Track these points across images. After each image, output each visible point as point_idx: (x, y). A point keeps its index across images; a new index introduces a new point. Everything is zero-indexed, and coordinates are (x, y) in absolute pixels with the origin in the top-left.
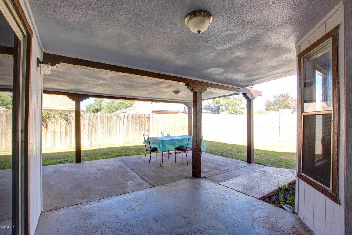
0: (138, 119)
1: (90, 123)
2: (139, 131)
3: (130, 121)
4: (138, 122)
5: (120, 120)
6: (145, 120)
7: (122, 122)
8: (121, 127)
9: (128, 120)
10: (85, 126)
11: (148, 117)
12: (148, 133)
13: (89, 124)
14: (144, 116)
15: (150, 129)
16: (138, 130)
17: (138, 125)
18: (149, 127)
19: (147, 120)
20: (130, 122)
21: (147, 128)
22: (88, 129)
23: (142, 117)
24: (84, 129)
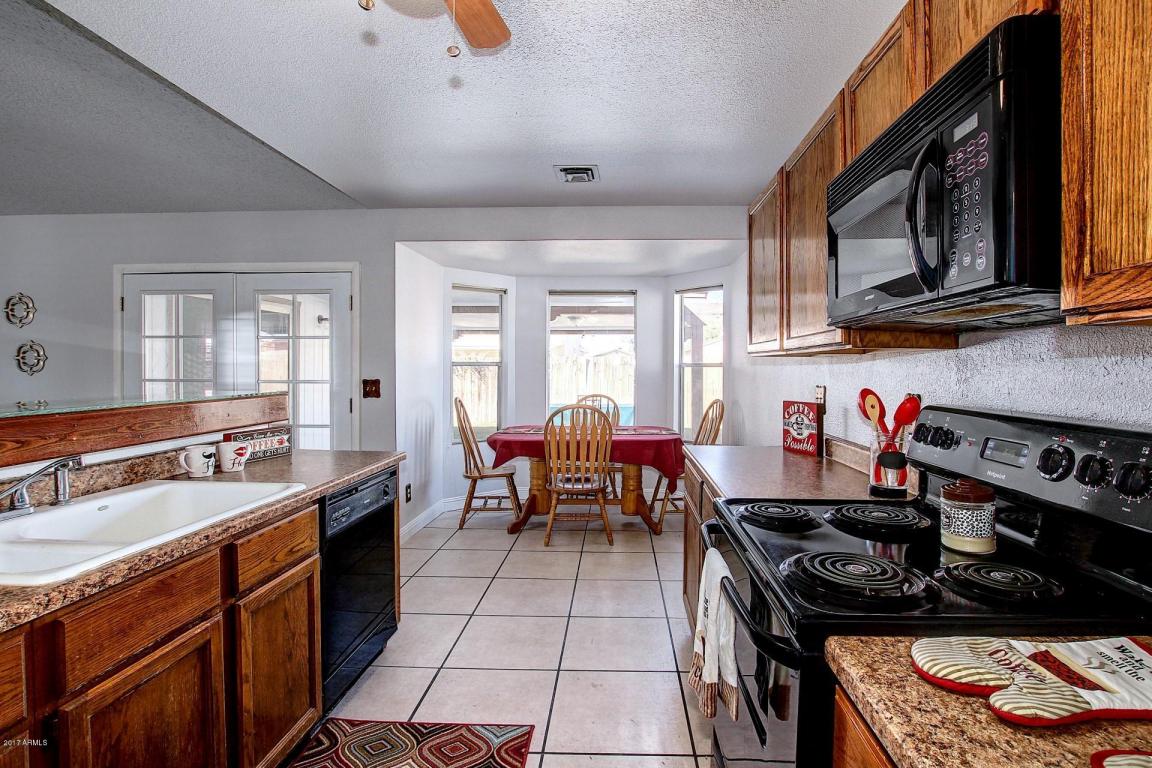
1: (474, 375)
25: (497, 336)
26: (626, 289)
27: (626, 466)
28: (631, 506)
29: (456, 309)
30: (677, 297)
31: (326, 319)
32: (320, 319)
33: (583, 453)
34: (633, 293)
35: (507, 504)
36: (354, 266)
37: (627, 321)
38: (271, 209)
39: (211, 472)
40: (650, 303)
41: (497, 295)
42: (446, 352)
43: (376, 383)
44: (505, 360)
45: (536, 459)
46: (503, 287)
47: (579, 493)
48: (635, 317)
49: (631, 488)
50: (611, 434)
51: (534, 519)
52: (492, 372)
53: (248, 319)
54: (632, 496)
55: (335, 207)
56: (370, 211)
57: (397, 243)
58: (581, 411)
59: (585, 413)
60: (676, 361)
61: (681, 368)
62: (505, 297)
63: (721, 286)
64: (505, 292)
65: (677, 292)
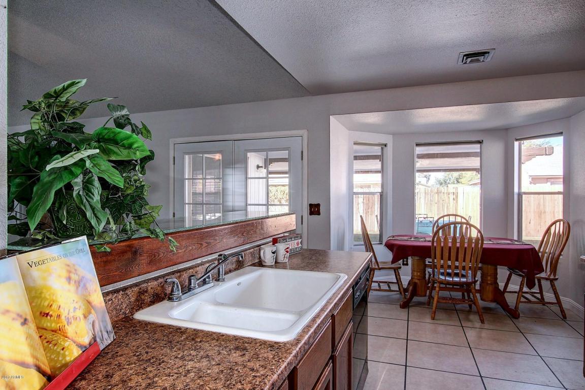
0: (436, 195)
1: (365, 201)
3: (421, 199)
6: (449, 198)
10: (359, 205)
11: (453, 193)
13: (363, 203)
14: (446, 192)
16: (436, 213)
19: (452, 197)
22: (362, 209)
23: (444, 193)
24: (358, 208)
25: (379, 175)
26: (474, 139)
27: (485, 266)
28: (490, 295)
29: (356, 158)
30: (516, 144)
31: (262, 167)
32: (258, 167)
33: (461, 256)
34: (480, 142)
35: (395, 287)
36: (304, 133)
37: (475, 162)
38: (253, 101)
39: (274, 264)
40: (494, 149)
41: (380, 148)
42: (350, 185)
43: (318, 206)
44: (385, 192)
45: (416, 258)
46: (385, 142)
47: (448, 283)
48: (481, 159)
49: (489, 282)
50: (482, 243)
51: (416, 299)
52: (377, 199)
53: (241, 168)
54: (490, 289)
55: (293, 97)
56: (314, 97)
57: (331, 116)
58: (452, 226)
59: (455, 228)
60: (516, 190)
61: (520, 195)
62: (385, 149)
63: (561, 134)
64: (385, 145)
65: (517, 140)
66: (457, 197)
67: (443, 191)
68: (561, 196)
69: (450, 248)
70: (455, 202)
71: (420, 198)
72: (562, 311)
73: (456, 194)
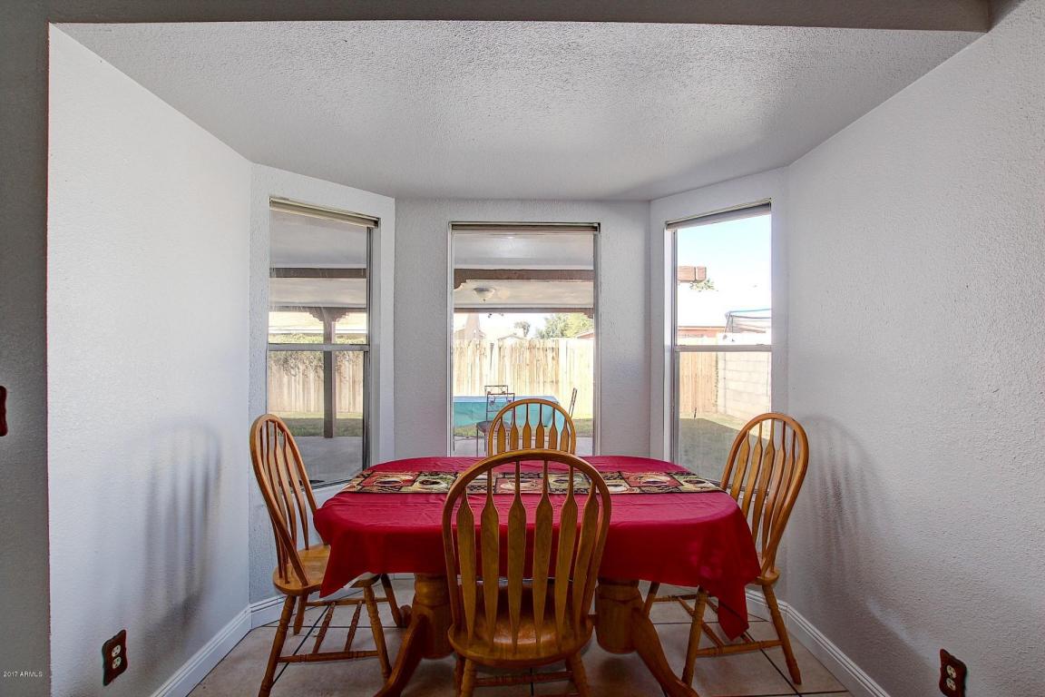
0: (528, 351)
2: (530, 383)
3: (505, 359)
4: (528, 362)
5: (482, 354)
6: (546, 356)
7: (486, 362)
8: (484, 373)
9: (501, 357)
11: (553, 348)
12: (554, 388)
14: (541, 347)
15: (560, 380)
16: (527, 381)
17: (528, 367)
18: (557, 375)
19: (550, 354)
20: (507, 360)
21: (550, 375)
23: (538, 349)
30: (668, 234)
34: (595, 228)
46: (374, 214)
49: (619, 597)
54: (620, 615)
60: (668, 342)
61: (675, 352)
62: (376, 231)
63: (766, 206)
64: (376, 223)
65: (669, 225)
66: (558, 354)
67: (538, 346)
68: (766, 357)
69: (503, 531)
70: (554, 362)
71: (504, 356)
72: (791, 663)
73: (555, 350)
